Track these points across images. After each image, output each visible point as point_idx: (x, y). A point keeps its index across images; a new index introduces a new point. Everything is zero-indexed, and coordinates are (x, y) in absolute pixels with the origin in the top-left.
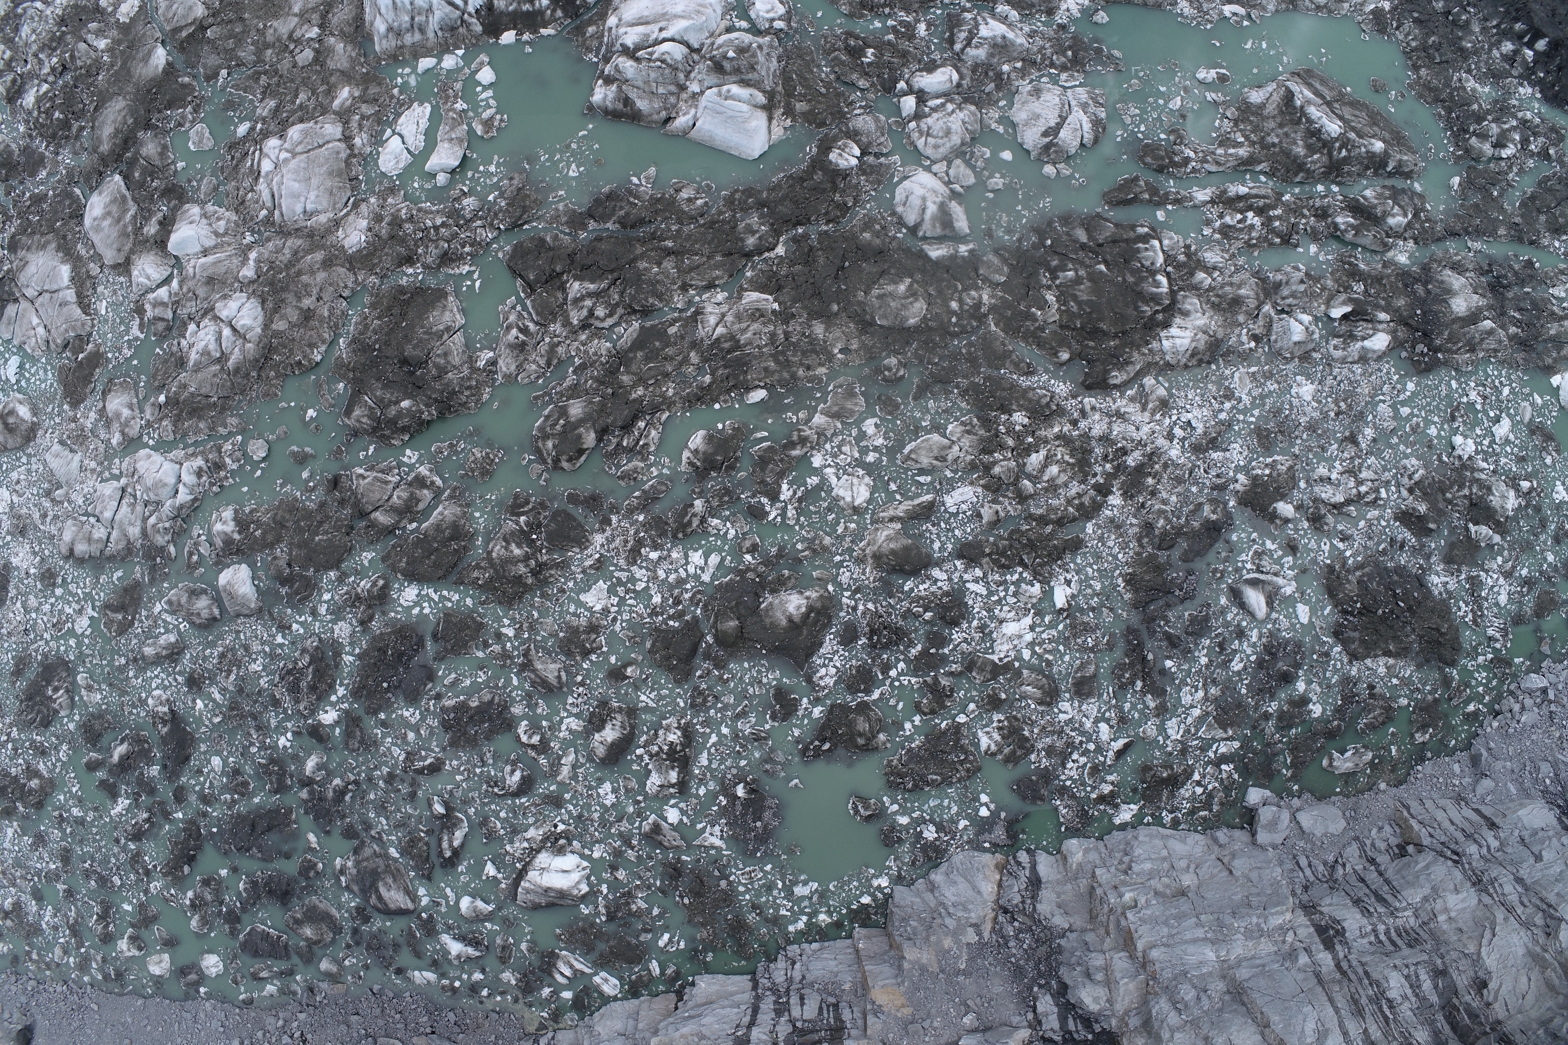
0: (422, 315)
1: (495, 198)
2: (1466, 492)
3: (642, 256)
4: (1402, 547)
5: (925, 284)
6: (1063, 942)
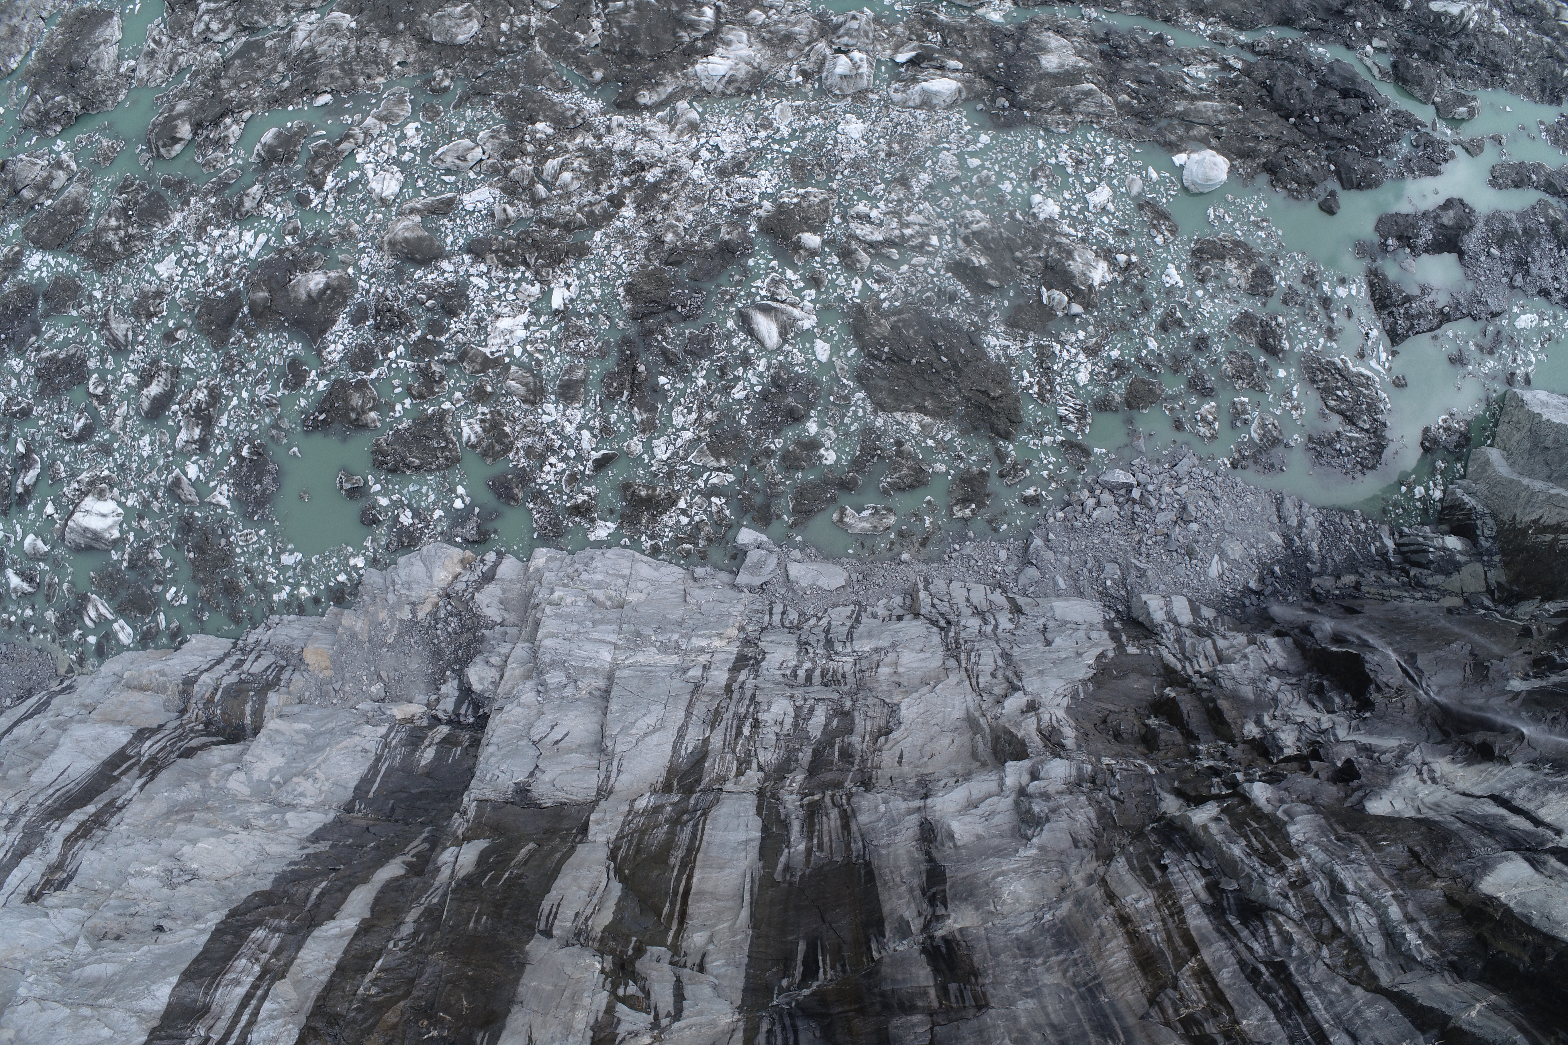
0: (91, 31)
2: (1041, 253)
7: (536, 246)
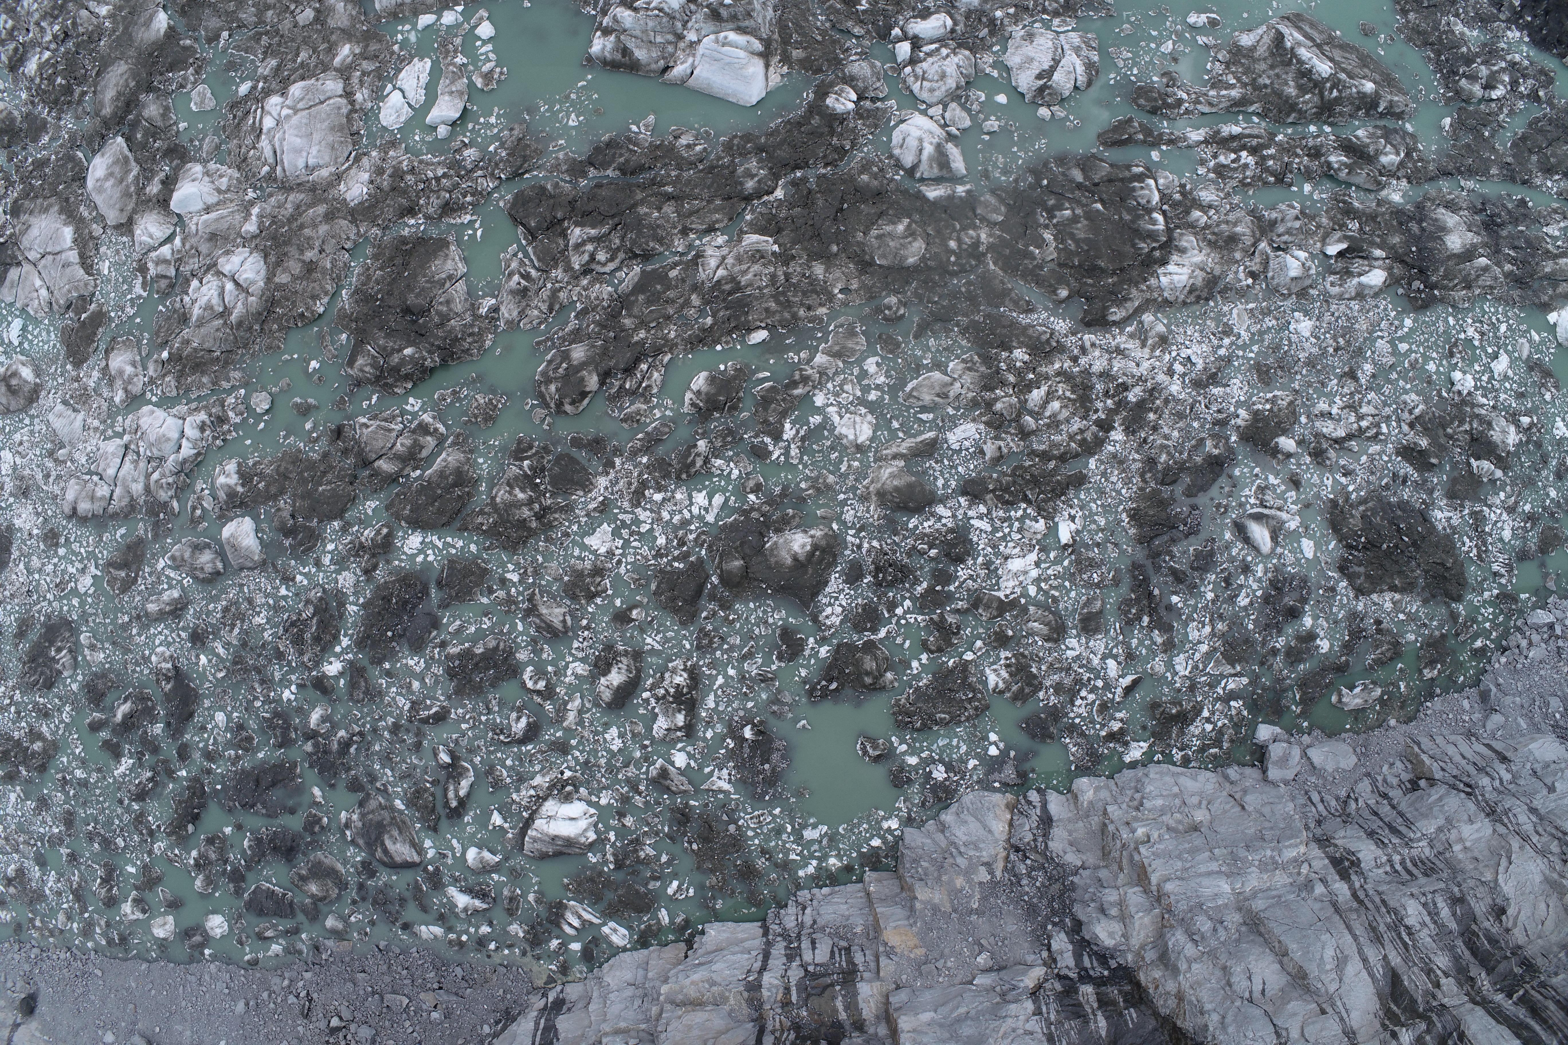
0: (424, 265)
1: (496, 149)
2: (1467, 427)
3: (642, 202)
4: (1404, 481)
5: (923, 224)
6: (1076, 879)
7: (1035, 482)
